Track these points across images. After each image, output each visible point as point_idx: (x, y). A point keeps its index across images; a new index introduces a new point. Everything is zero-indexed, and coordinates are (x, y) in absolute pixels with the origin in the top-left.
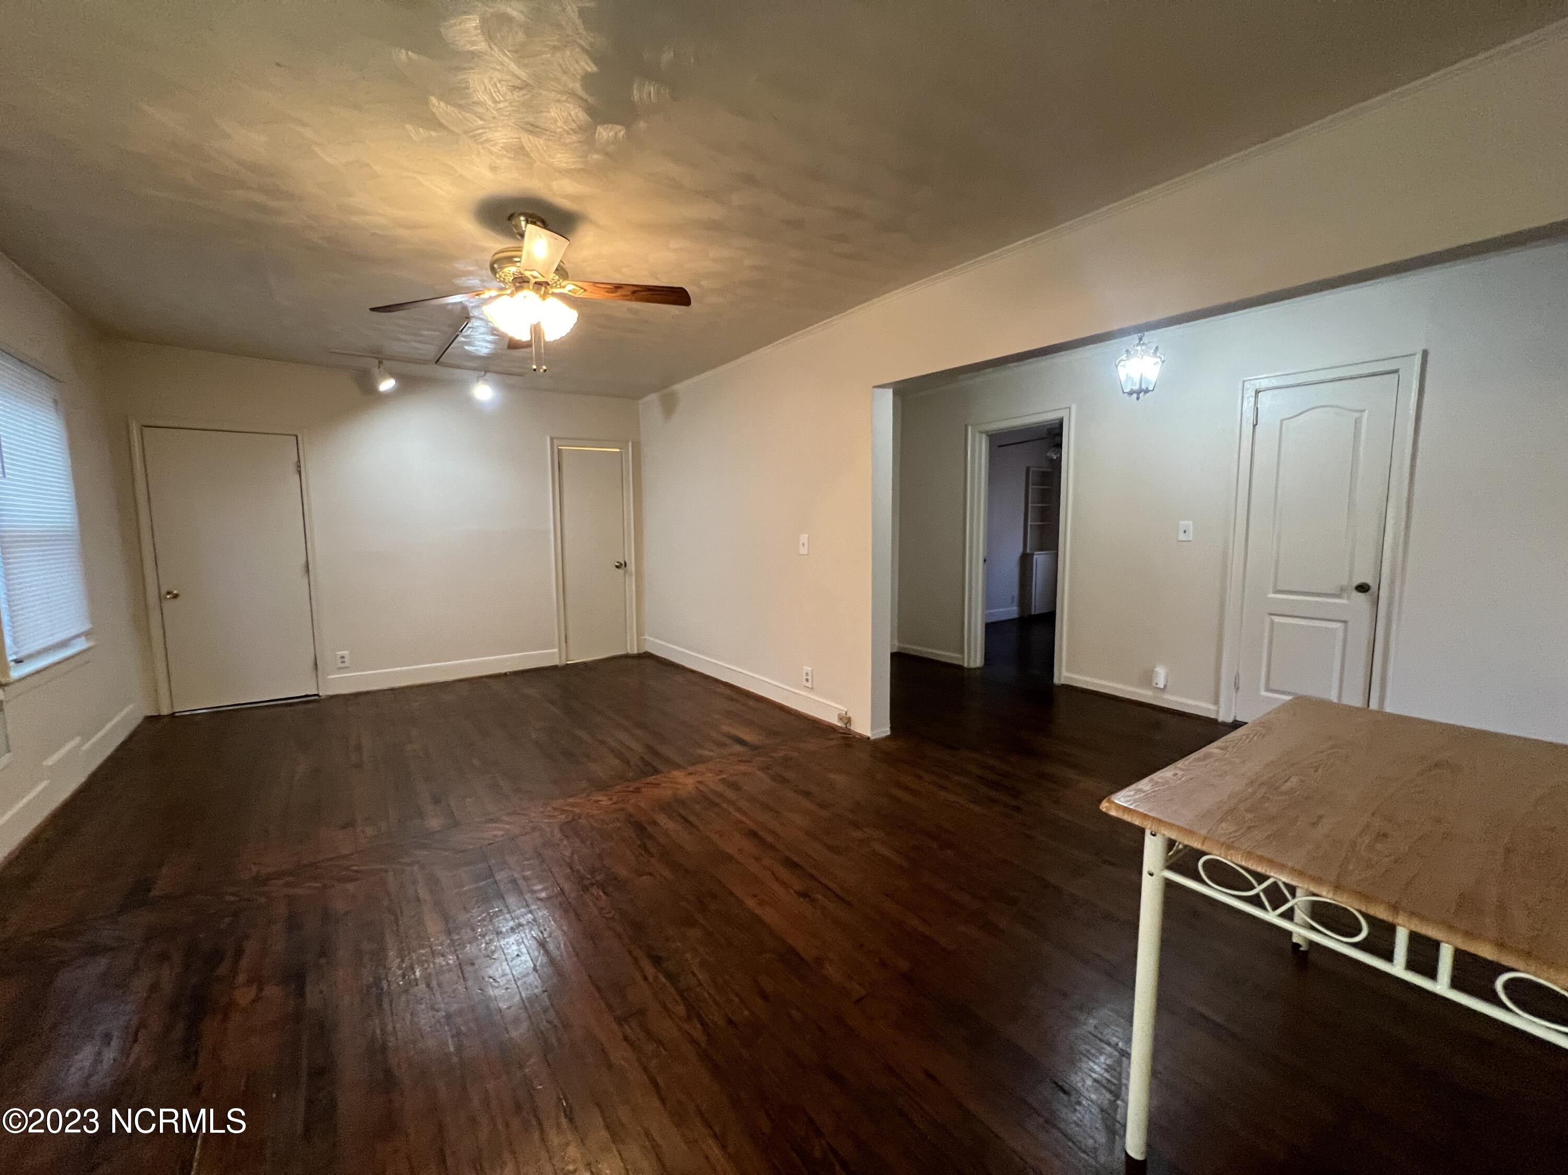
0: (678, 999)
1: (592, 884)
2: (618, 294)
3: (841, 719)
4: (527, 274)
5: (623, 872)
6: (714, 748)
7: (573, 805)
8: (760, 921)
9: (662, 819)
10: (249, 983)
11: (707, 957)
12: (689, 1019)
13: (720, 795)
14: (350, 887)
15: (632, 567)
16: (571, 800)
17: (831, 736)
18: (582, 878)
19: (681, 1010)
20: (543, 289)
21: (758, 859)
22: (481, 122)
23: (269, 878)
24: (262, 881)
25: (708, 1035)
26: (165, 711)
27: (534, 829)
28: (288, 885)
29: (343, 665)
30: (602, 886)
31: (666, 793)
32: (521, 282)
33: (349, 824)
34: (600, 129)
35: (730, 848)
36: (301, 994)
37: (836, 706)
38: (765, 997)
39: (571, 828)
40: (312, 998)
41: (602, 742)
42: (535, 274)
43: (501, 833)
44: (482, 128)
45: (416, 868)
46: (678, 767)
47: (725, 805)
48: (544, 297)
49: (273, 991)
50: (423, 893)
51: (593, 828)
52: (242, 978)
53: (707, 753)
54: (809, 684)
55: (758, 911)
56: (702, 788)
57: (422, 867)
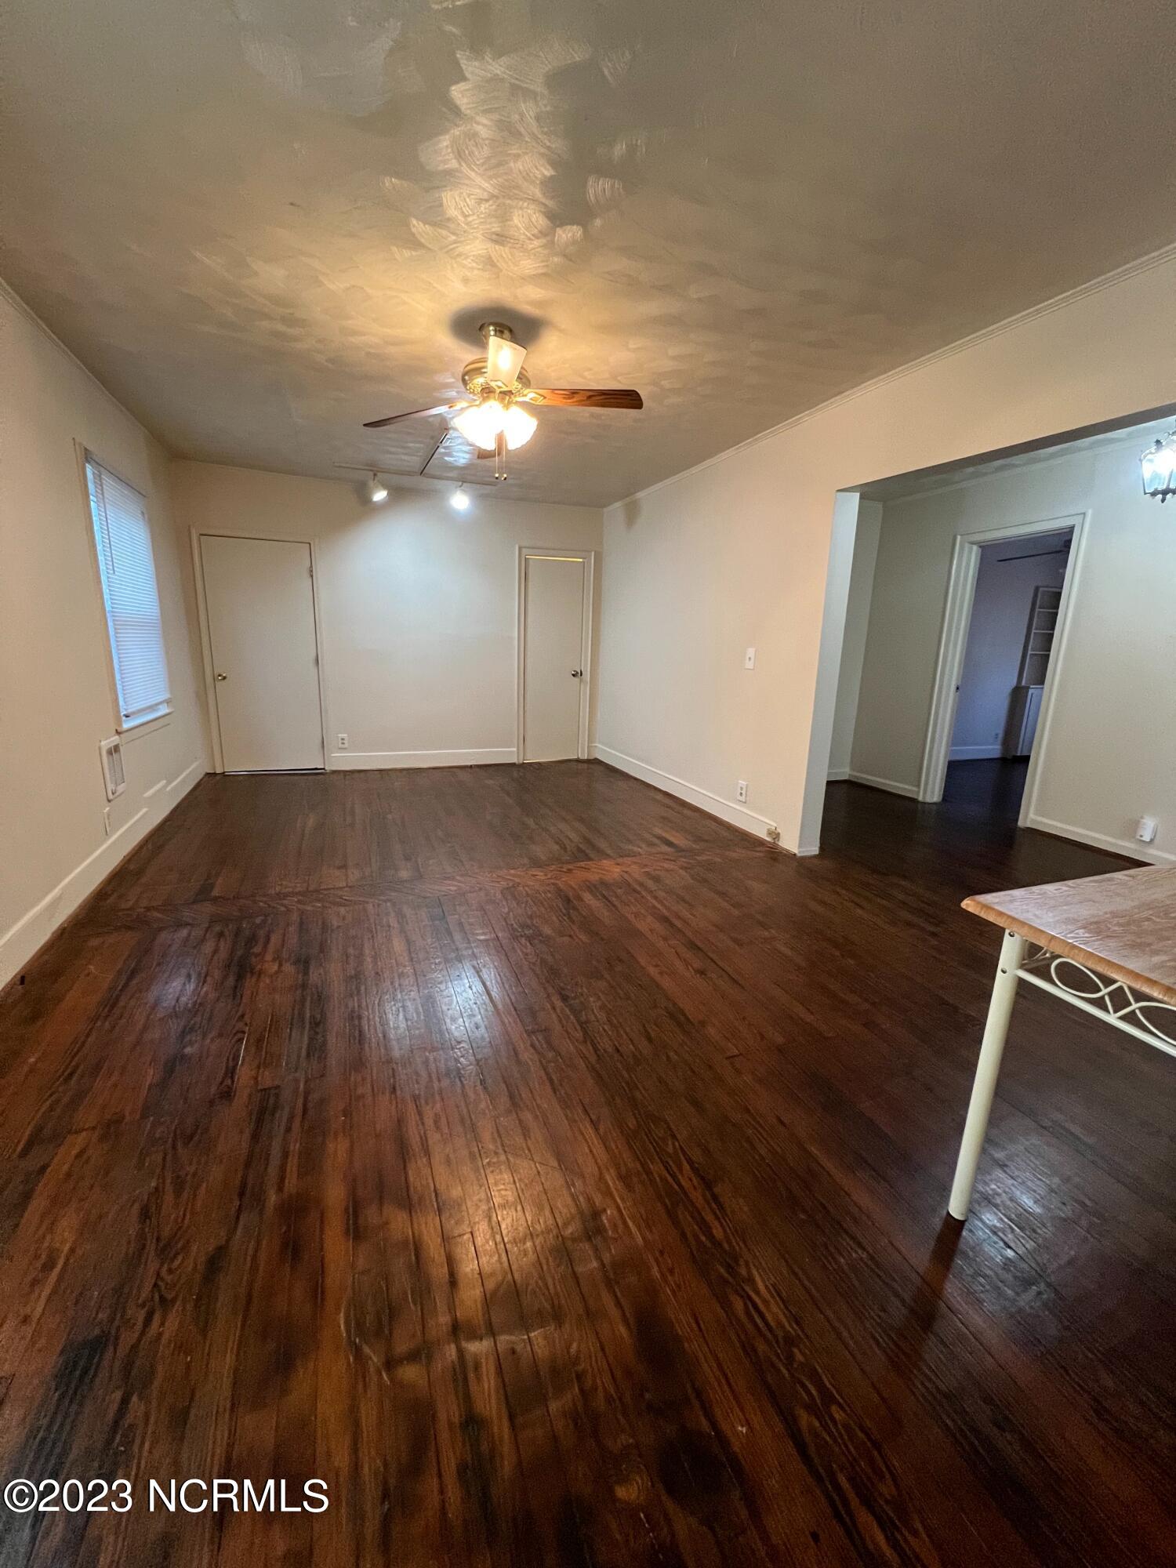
0: (578, 1027)
1: (521, 936)
2: (575, 400)
3: (770, 833)
4: (493, 384)
5: (547, 930)
6: (643, 846)
7: (514, 876)
8: (658, 986)
9: (587, 897)
10: (274, 960)
11: (607, 1003)
12: (585, 1042)
13: (641, 884)
14: (342, 910)
15: (587, 676)
16: (512, 872)
17: (758, 849)
18: (514, 930)
19: (579, 1035)
20: (507, 398)
21: (665, 939)
22: (454, 238)
23: (286, 896)
24: (281, 896)
25: (598, 1056)
26: (218, 771)
27: (480, 889)
28: (299, 902)
29: (343, 746)
30: (530, 939)
31: (594, 877)
32: (487, 391)
33: (344, 867)
34: (559, 231)
35: (642, 926)
36: (306, 973)
37: (768, 821)
38: (650, 1039)
39: (510, 892)
40: (314, 977)
41: (546, 830)
42: (499, 384)
43: (455, 888)
44: (455, 242)
45: (389, 904)
46: (608, 856)
47: (644, 893)
48: (507, 406)
49: (288, 968)
50: (393, 922)
51: (528, 895)
52: (269, 957)
53: (635, 849)
54: (743, 798)
55: (658, 978)
56: (626, 876)
57: (394, 904)
